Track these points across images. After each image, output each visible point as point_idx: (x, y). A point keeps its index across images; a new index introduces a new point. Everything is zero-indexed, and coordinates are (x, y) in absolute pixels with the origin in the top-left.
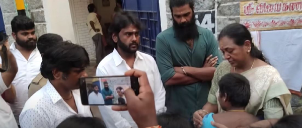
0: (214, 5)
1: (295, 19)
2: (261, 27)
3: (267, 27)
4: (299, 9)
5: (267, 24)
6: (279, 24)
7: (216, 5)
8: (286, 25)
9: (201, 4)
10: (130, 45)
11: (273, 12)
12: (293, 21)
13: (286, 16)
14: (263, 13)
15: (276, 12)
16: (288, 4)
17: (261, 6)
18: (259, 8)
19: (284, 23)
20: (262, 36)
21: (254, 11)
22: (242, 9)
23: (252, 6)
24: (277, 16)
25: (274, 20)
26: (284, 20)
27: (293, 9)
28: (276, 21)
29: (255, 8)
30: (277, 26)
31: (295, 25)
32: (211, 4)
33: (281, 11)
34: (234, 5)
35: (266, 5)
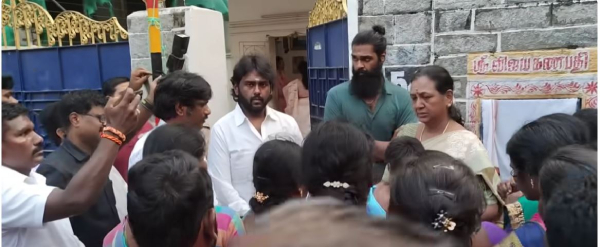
0: (429, 57)
1: (552, 83)
2: (499, 94)
3: (509, 93)
4: (558, 68)
5: (510, 89)
6: (527, 90)
7: (432, 58)
8: (538, 93)
9: (410, 55)
10: (252, 99)
11: (518, 71)
12: (548, 86)
13: (537, 78)
14: (503, 72)
15: (523, 72)
16: (541, 60)
17: (499, 61)
18: (496, 63)
19: (535, 88)
20: (500, 108)
21: (490, 69)
22: (470, 66)
23: (486, 61)
24: (524, 77)
25: (520, 84)
26: (534, 83)
27: (548, 68)
28: (523, 85)
29: (491, 65)
30: (524, 94)
31: (553, 93)
32: (425, 55)
33: (531, 69)
34: (458, 58)
35: (508, 60)
